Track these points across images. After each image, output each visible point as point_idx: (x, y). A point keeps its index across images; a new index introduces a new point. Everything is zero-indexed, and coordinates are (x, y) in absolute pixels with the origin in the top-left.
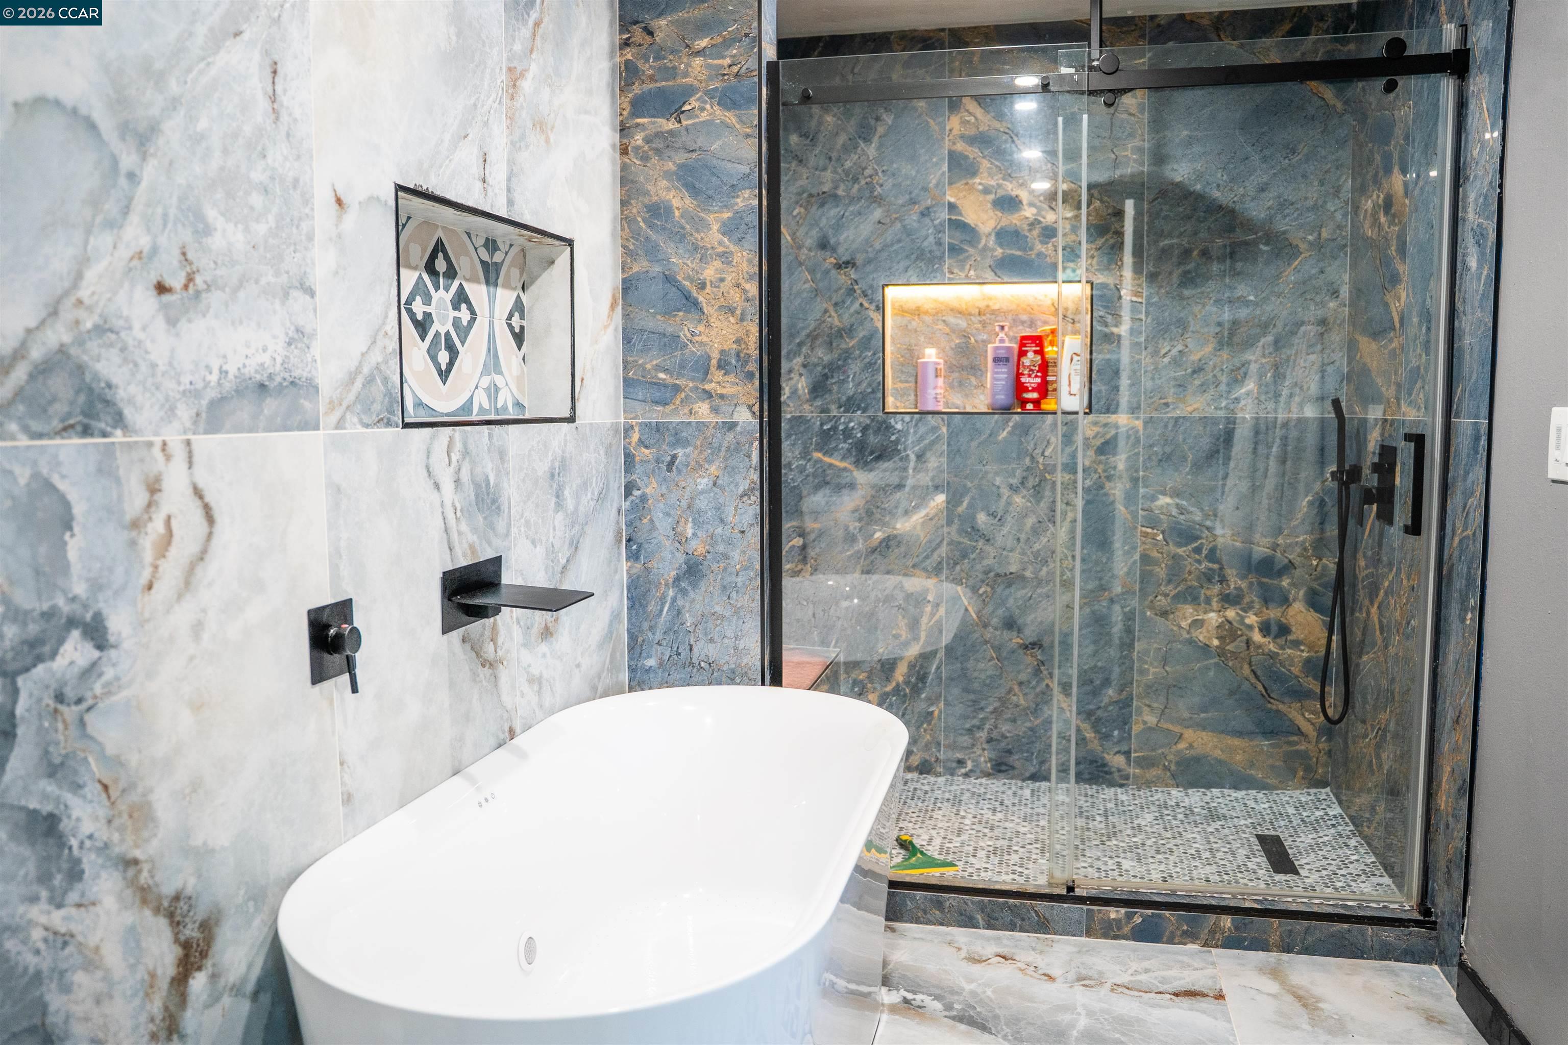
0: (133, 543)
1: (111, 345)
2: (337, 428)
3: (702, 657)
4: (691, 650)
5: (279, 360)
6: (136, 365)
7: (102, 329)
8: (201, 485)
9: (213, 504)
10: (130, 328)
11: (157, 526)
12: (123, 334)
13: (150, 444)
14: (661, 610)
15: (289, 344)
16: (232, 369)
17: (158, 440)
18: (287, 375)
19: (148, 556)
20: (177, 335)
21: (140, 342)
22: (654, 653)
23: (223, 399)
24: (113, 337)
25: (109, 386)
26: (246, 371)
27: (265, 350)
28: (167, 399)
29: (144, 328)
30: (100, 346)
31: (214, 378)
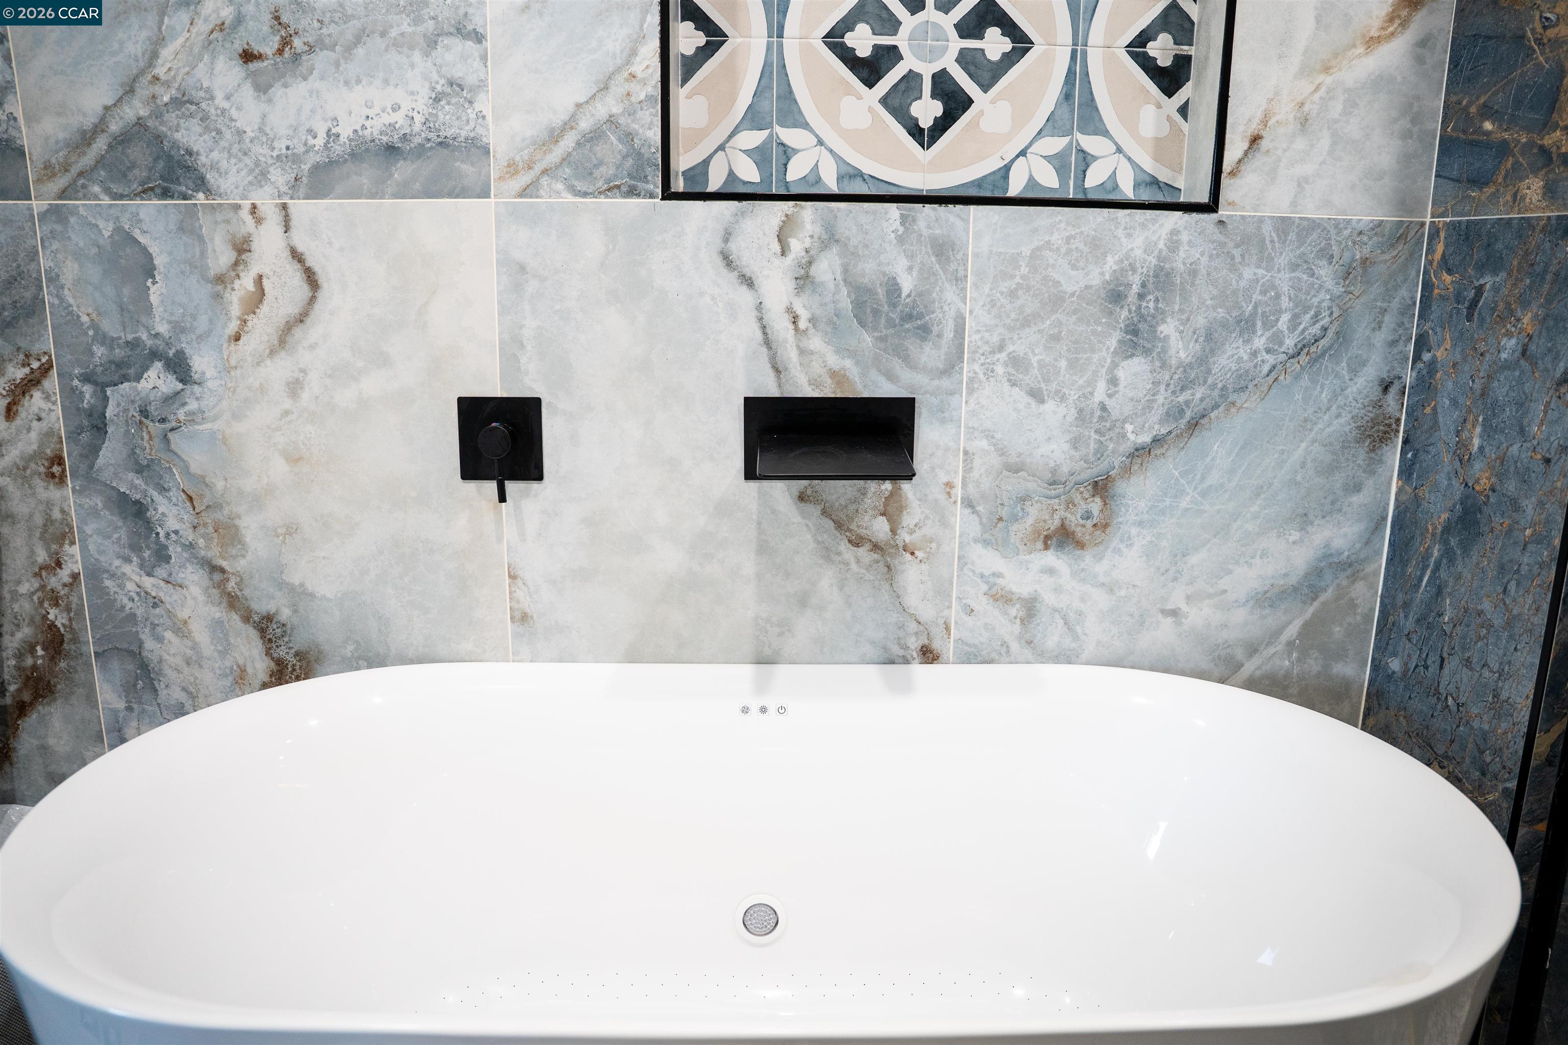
0: (218, 296)
1: (191, 115)
2: (521, 195)
3: (1451, 688)
4: (1441, 667)
5: (419, 119)
6: (219, 132)
7: (179, 102)
8: (300, 248)
9: (317, 268)
10: (212, 98)
11: (247, 283)
12: (203, 105)
13: (237, 207)
14: (1420, 579)
15: (437, 100)
16: (345, 131)
17: (246, 204)
18: (432, 135)
19: (235, 310)
20: (270, 101)
21: (224, 111)
22: (1400, 650)
23: (331, 164)
24: (193, 107)
25: (190, 153)
26: (367, 133)
27: (396, 108)
28: (257, 163)
29: (228, 98)
30: (177, 116)
31: (320, 142)
